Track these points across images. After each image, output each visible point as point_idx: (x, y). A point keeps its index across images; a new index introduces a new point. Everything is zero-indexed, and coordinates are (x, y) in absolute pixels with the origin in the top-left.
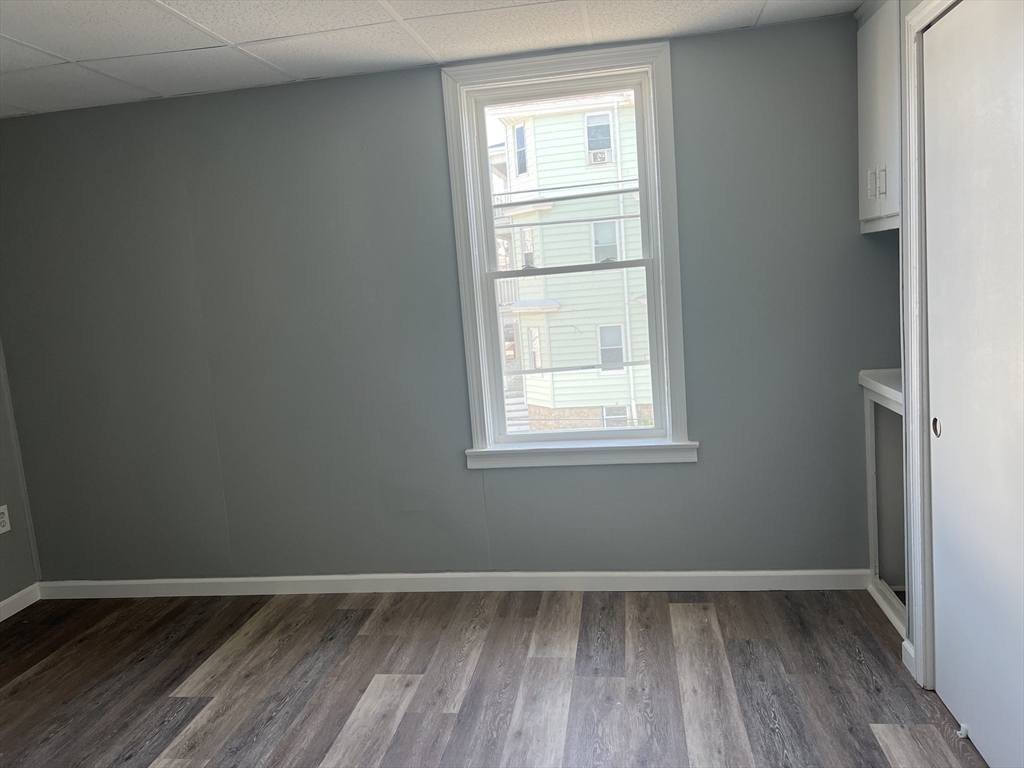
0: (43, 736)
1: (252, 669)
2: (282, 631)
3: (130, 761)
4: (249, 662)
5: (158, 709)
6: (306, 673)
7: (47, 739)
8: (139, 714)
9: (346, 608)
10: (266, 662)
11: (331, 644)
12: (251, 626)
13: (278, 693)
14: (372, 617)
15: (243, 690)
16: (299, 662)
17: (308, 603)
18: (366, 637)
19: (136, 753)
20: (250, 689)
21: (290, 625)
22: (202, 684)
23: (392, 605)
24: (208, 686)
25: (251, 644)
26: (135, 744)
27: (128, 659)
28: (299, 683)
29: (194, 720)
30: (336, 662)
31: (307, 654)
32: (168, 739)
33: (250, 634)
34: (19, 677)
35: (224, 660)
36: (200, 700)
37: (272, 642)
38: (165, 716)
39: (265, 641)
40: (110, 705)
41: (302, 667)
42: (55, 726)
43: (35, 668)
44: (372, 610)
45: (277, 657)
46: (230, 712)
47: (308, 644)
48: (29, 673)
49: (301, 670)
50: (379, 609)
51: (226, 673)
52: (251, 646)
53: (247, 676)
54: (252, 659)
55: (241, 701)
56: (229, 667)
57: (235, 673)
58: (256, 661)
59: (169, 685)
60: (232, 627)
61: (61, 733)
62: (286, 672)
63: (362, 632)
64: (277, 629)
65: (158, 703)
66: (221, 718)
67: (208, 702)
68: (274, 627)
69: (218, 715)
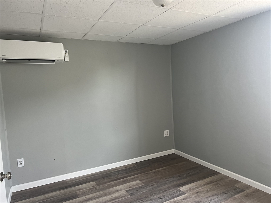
0: (152, 185)
1: (200, 191)
2: (215, 185)
3: (161, 199)
4: (200, 189)
5: (174, 190)
6: (212, 200)
7: (152, 186)
8: (170, 189)
9: (237, 186)
10: (204, 191)
11: (224, 195)
12: (208, 180)
13: (200, 202)
14: (243, 193)
15: (193, 196)
16: (212, 196)
17: (228, 180)
18: (236, 198)
19: (163, 198)
20: (195, 196)
21: (218, 184)
22: (186, 189)
23: (252, 192)
24: (188, 190)
25: (205, 184)
26: (164, 196)
27: (178, 175)
28: (207, 202)
29: (178, 197)
30: (221, 201)
31: (216, 195)
32: (171, 199)
33: (207, 182)
34: (158, 169)
35: (196, 185)
36: (184, 193)
37: (210, 186)
38: (174, 193)
39: (208, 185)
40: (167, 184)
41: (212, 198)
42: (155, 183)
43: (162, 168)
44: (245, 191)
45: (208, 192)
46: (187, 200)
47: (218, 192)
48: (160, 169)
49: (211, 198)
50: (247, 191)
51: (193, 189)
52: (204, 185)
53: (197, 193)
54: (202, 189)
55: (191, 198)
56: (195, 188)
57: (195, 190)
58: (202, 190)
59: (180, 186)
60: (204, 178)
61: (155, 186)
62: (207, 197)
63: (235, 196)
64: (214, 183)
65: (175, 189)
66: (184, 200)
67: (184, 194)
68: (214, 182)
69: (184, 199)
